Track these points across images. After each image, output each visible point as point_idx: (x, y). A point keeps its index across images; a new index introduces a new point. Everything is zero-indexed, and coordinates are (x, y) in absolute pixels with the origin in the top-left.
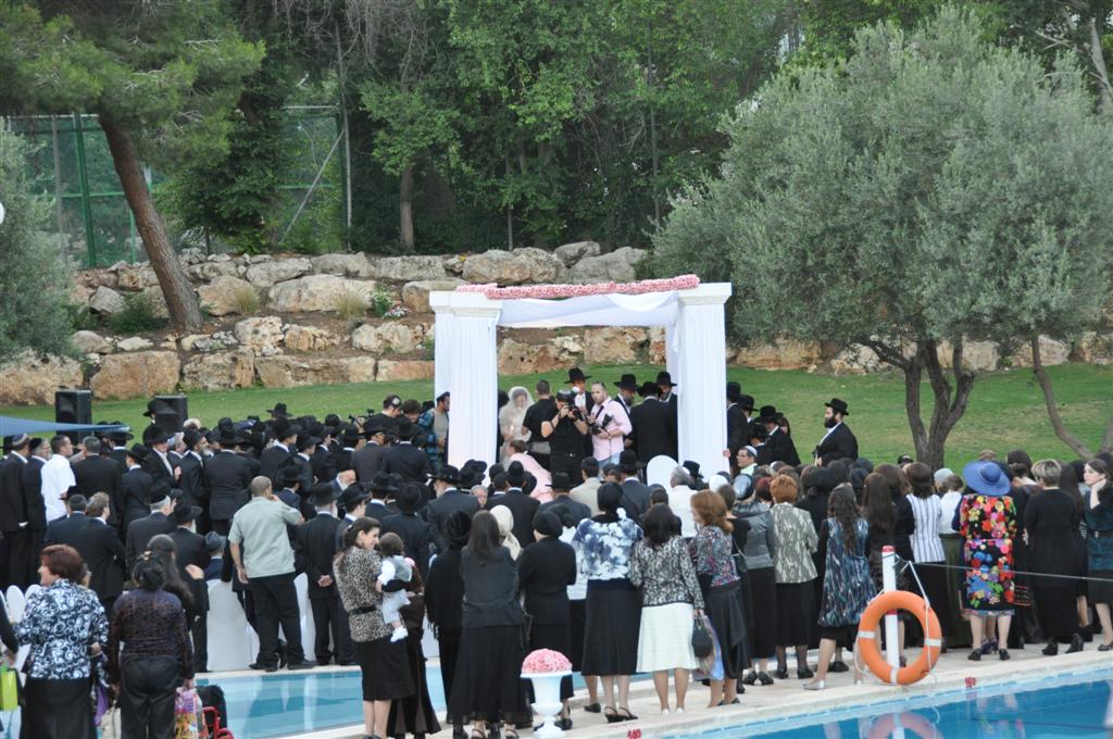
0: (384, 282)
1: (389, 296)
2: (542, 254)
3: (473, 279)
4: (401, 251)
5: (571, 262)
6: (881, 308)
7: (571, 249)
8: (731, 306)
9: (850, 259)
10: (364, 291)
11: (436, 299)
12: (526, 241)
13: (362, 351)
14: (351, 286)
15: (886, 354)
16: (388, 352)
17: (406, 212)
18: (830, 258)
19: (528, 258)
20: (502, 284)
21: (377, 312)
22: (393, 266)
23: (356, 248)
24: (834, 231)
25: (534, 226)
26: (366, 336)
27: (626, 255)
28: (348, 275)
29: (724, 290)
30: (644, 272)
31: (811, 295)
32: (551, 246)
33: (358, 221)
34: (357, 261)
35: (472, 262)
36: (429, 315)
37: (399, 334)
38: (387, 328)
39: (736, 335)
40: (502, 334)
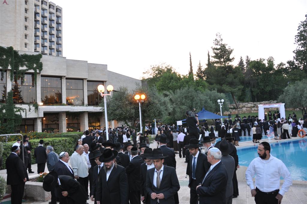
0: (254, 104)
1: (255, 105)
2: (268, 101)
3: (262, 104)
4: (256, 102)
5: (270, 102)
6: (299, 105)
7: (270, 101)
8: (285, 105)
9: (296, 101)
10: (253, 105)
11: (259, 106)
12: (266, 100)
13: (253, 110)
14: (252, 105)
15: (300, 109)
16: (255, 110)
17: (256, 99)
18: (294, 101)
19: (267, 102)
20: (264, 104)
21: (254, 107)
22: (255, 103)
23: (252, 102)
24: (294, 98)
25: (267, 99)
26: (253, 109)
27: (275, 101)
28: (251, 104)
29: (284, 104)
30: (277, 103)
31: (292, 104)
32: (269, 101)
33: (252, 99)
34: (252, 103)
35: (262, 102)
36: (258, 107)
37: (256, 109)
38: (255, 108)
39: (285, 107)
40: (264, 108)
